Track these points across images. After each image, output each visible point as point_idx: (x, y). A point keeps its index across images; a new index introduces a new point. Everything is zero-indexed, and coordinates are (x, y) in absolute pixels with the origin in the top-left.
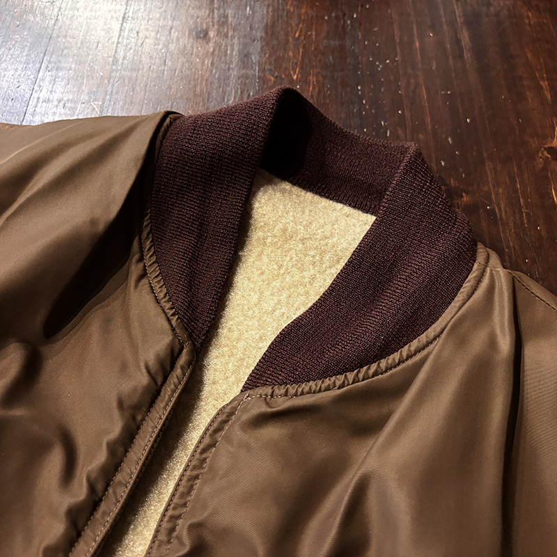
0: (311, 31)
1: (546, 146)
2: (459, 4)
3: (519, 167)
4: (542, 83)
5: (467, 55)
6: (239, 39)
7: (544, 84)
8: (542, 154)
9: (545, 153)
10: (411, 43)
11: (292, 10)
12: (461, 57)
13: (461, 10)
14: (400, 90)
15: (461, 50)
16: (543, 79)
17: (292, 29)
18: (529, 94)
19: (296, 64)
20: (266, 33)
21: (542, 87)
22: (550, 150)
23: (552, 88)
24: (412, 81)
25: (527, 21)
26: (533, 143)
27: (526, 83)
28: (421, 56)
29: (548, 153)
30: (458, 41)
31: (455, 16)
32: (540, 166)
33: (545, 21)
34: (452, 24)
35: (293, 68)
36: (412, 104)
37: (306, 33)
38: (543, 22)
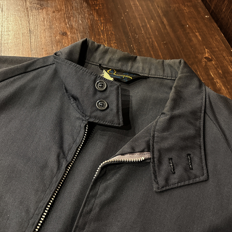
0: (107, 26)
1: (204, 57)
2: (159, 8)
3: (197, 66)
4: (196, 34)
5: (167, 27)
6: (80, 33)
7: (197, 34)
8: (204, 60)
9: (204, 59)
10: (146, 26)
11: (97, 19)
12: (165, 28)
13: (160, 10)
14: (147, 44)
15: (165, 25)
16: (196, 32)
17: (99, 26)
18: (193, 39)
19: (105, 40)
20: (90, 30)
21: (197, 35)
22: (206, 58)
23: (200, 35)
24: (150, 40)
25: (185, 11)
26: (200, 56)
27: (191, 34)
28: (151, 30)
29: (206, 59)
30: (162, 23)
31: (159, 13)
32: (204, 64)
33: (192, 10)
34: (159, 16)
35: (104, 42)
36: (153, 49)
37: (105, 27)
38: (191, 11)
